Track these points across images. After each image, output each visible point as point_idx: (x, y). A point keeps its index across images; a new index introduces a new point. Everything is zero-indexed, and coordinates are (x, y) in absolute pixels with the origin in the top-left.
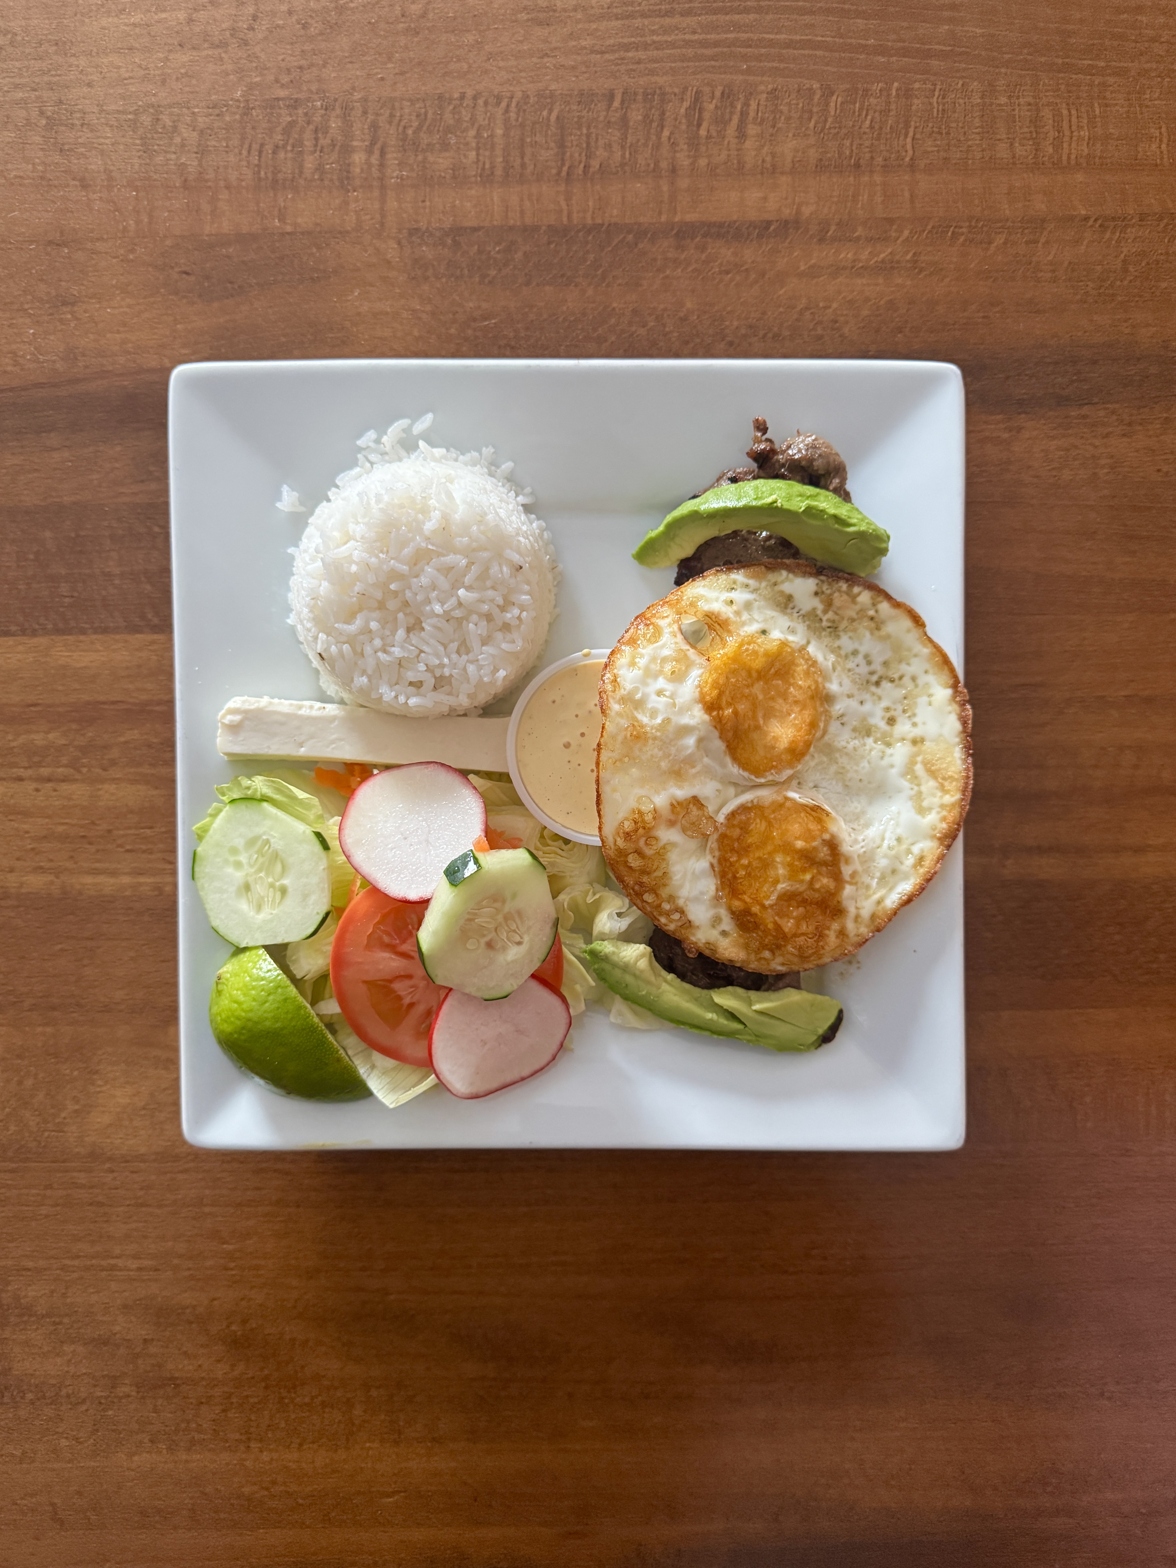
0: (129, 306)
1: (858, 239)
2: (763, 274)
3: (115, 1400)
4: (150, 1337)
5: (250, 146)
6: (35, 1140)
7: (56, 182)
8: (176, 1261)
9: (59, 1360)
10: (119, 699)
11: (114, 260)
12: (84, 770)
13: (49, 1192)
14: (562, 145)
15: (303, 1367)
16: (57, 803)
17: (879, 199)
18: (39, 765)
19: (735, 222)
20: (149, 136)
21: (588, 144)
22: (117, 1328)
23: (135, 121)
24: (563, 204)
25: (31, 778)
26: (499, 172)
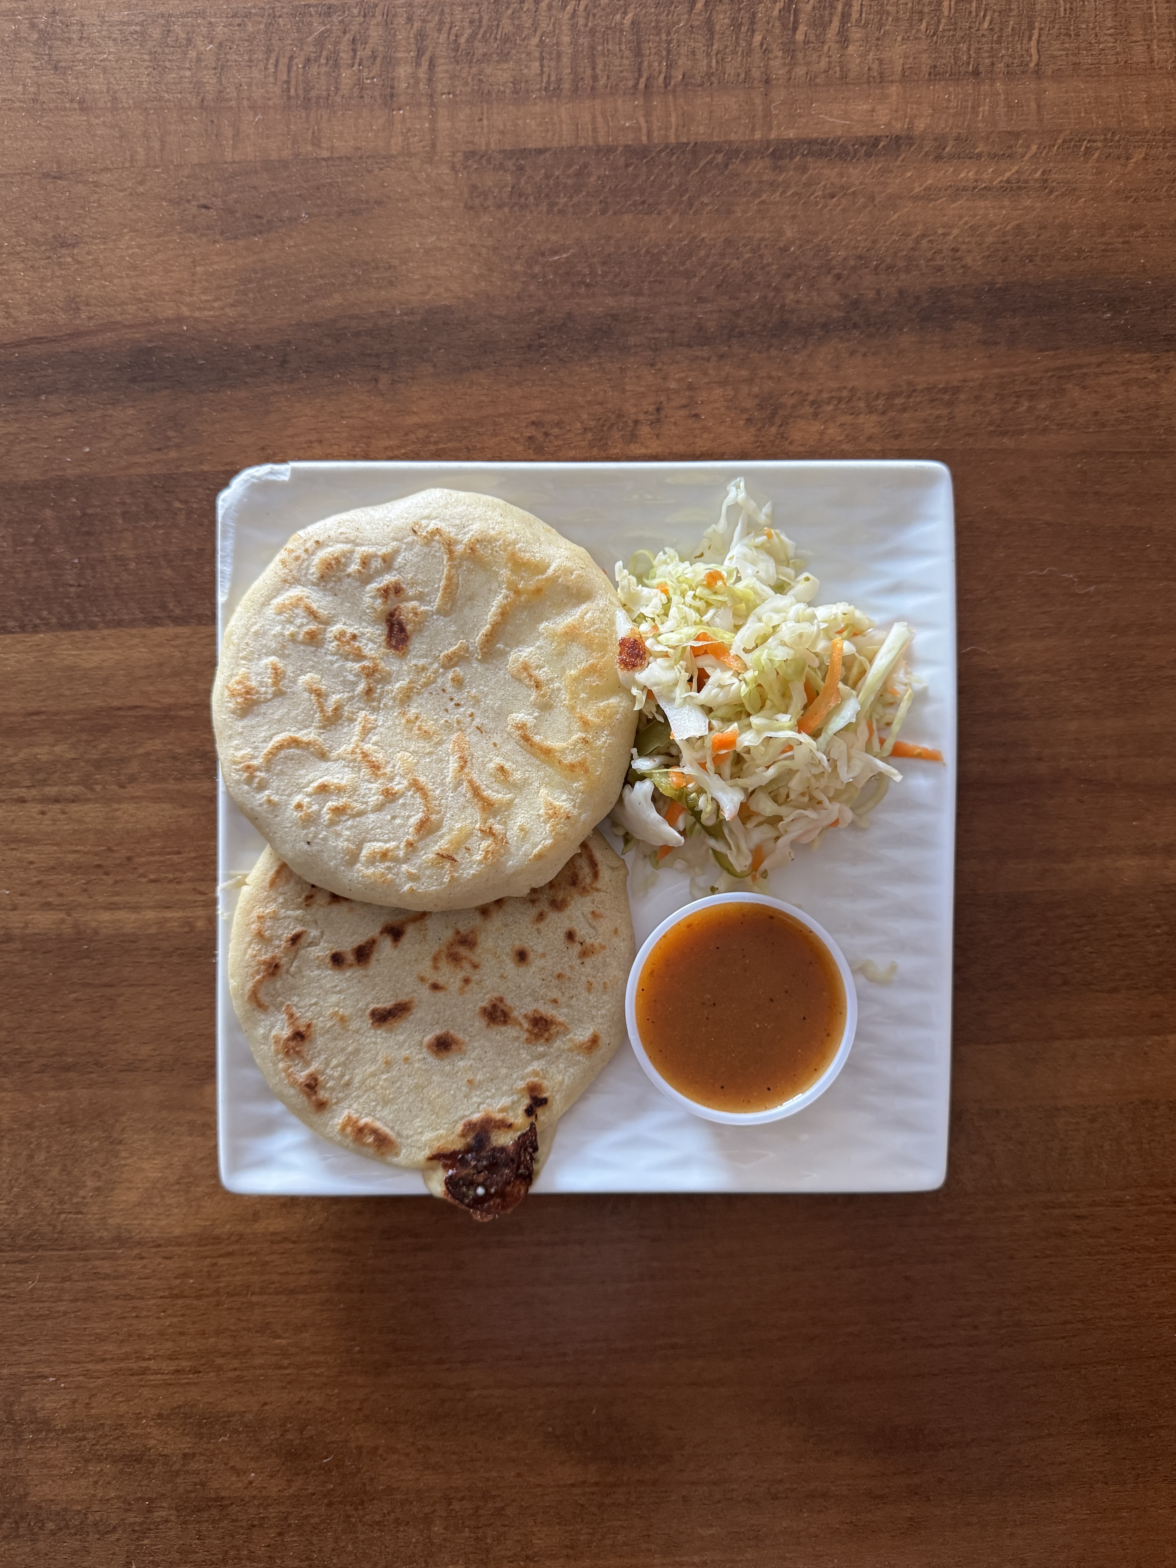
0: (140, 247)
1: (980, 156)
2: (872, 198)
3: (152, 1527)
4: (191, 1451)
5: (277, 61)
6: (49, 1225)
7: (52, 105)
8: (220, 1361)
9: (83, 1482)
10: (137, 704)
11: (121, 194)
12: (98, 788)
13: (67, 1285)
14: (638, 53)
15: (371, 1479)
16: (66, 827)
17: (1002, 109)
18: (44, 782)
19: (840, 138)
20: (160, 50)
21: (669, 51)
22: (152, 1442)
23: (143, 33)
24: (642, 120)
25: (34, 800)
26: (566, 86)
